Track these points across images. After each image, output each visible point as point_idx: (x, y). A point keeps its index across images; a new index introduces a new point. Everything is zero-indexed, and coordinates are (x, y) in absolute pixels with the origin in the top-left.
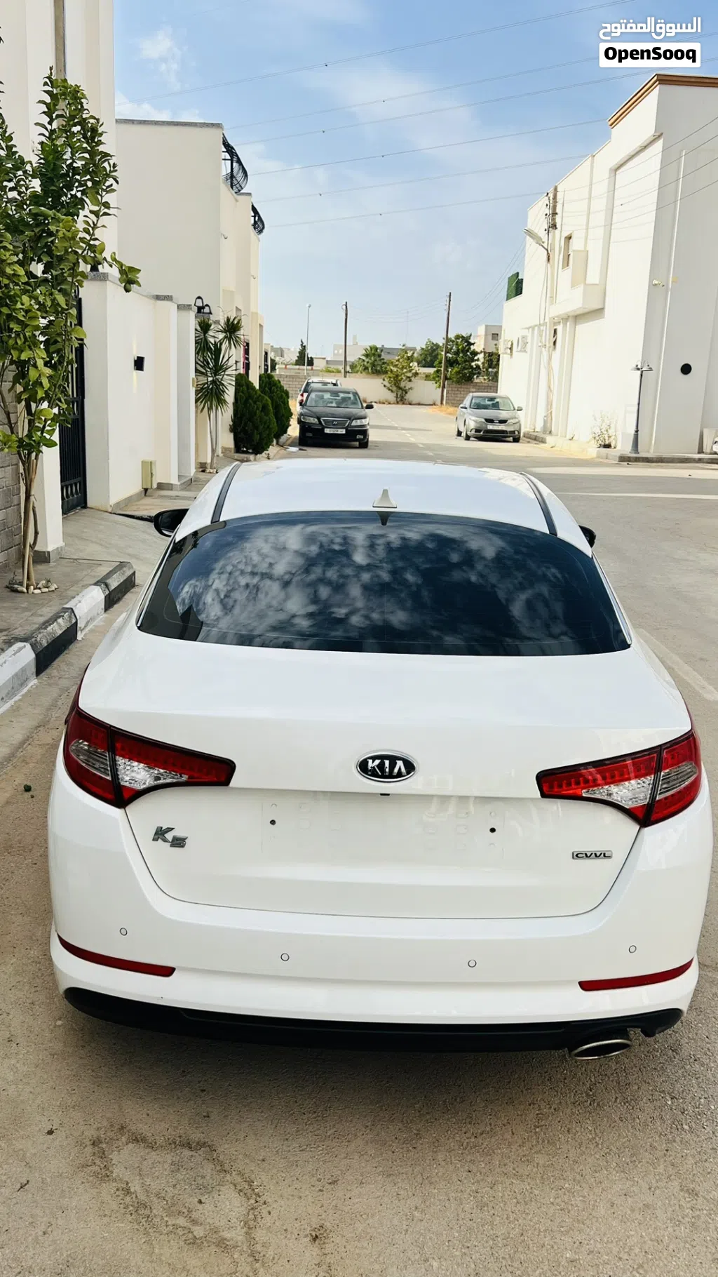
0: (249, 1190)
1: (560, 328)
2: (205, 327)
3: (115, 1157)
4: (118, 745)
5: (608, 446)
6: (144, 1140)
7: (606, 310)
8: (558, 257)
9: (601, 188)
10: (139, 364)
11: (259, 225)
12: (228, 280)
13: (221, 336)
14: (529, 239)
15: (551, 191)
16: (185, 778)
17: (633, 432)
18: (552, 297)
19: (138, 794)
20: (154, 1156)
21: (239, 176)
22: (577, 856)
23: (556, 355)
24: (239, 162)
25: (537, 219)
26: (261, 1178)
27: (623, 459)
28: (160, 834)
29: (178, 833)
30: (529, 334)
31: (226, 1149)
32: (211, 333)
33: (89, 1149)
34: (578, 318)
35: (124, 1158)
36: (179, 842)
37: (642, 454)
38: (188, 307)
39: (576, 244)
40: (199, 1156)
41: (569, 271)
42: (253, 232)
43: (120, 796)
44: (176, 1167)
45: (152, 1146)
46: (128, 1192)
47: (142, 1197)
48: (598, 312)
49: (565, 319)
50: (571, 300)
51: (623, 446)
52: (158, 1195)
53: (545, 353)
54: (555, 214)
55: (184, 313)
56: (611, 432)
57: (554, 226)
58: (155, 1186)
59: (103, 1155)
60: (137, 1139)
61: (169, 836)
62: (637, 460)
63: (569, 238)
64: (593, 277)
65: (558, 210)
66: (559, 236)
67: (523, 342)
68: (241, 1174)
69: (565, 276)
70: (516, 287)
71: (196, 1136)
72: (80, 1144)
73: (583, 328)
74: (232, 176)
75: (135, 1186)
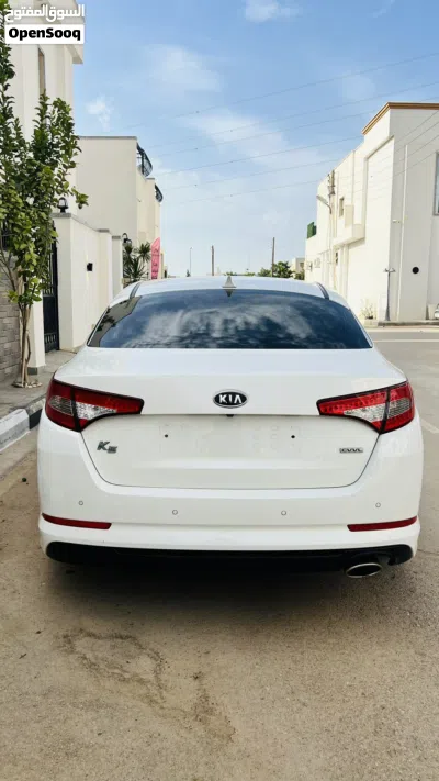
0: (156, 656)
1: (339, 252)
2: (129, 249)
3: (77, 643)
4: (77, 396)
5: (371, 318)
6: (94, 635)
7: (367, 240)
8: (336, 211)
9: (360, 168)
10: (90, 267)
11: (159, 196)
12: (142, 226)
13: (138, 255)
14: (319, 202)
15: (330, 173)
16: (115, 411)
17: (385, 308)
18: (333, 233)
19: (88, 423)
20: (100, 642)
21: (147, 166)
22: (343, 451)
23: (338, 268)
24: (147, 159)
25: (323, 190)
26: (164, 652)
27: (381, 324)
28: (101, 446)
29: (112, 444)
30: (321, 257)
31: (143, 639)
32: (132, 253)
33: (62, 640)
34: (350, 245)
35: (82, 644)
36: (112, 450)
37: (392, 321)
38: (118, 238)
39: (346, 202)
40: (126, 643)
41: (343, 218)
42: (156, 201)
43: (79, 425)
44: (114, 647)
45: (99, 638)
46: (85, 658)
47: (93, 661)
48: (361, 241)
49: (342, 246)
50: (346, 234)
51: (381, 317)
52: (102, 660)
53: (331, 266)
54: (333, 186)
55: (116, 241)
56: (373, 309)
57: (333, 193)
58: (100, 655)
59: (70, 642)
60: (90, 635)
61: (107, 447)
62: (389, 324)
63: (342, 199)
64: (358, 220)
65: (336, 183)
66: (336, 199)
67: (318, 261)
68: (152, 650)
69: (341, 221)
70: (313, 231)
71: (124, 633)
72: (57, 637)
73: (354, 251)
74: (143, 166)
75: (89, 655)
